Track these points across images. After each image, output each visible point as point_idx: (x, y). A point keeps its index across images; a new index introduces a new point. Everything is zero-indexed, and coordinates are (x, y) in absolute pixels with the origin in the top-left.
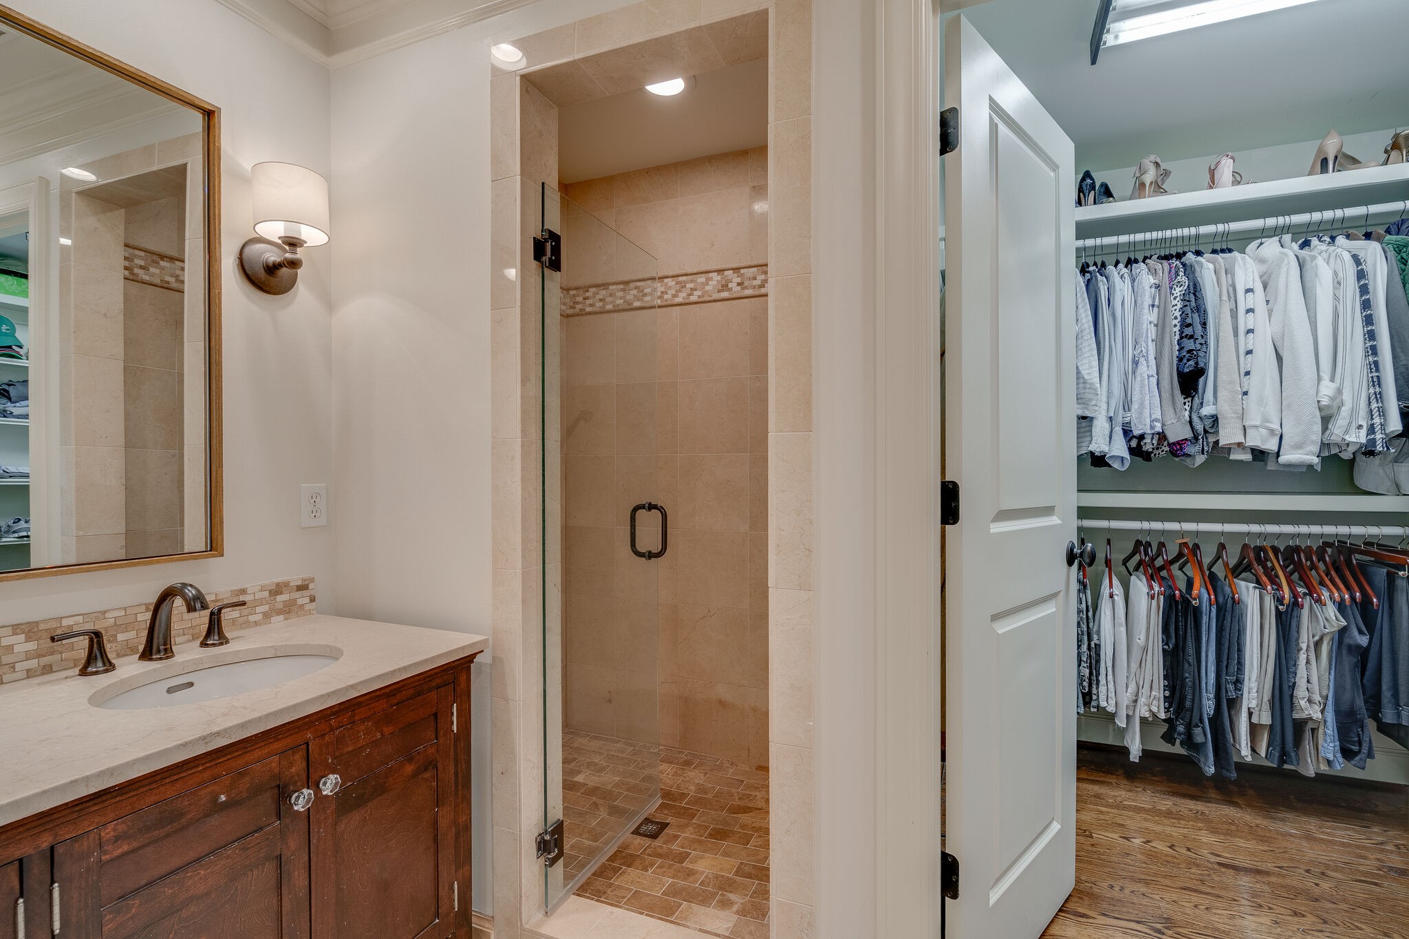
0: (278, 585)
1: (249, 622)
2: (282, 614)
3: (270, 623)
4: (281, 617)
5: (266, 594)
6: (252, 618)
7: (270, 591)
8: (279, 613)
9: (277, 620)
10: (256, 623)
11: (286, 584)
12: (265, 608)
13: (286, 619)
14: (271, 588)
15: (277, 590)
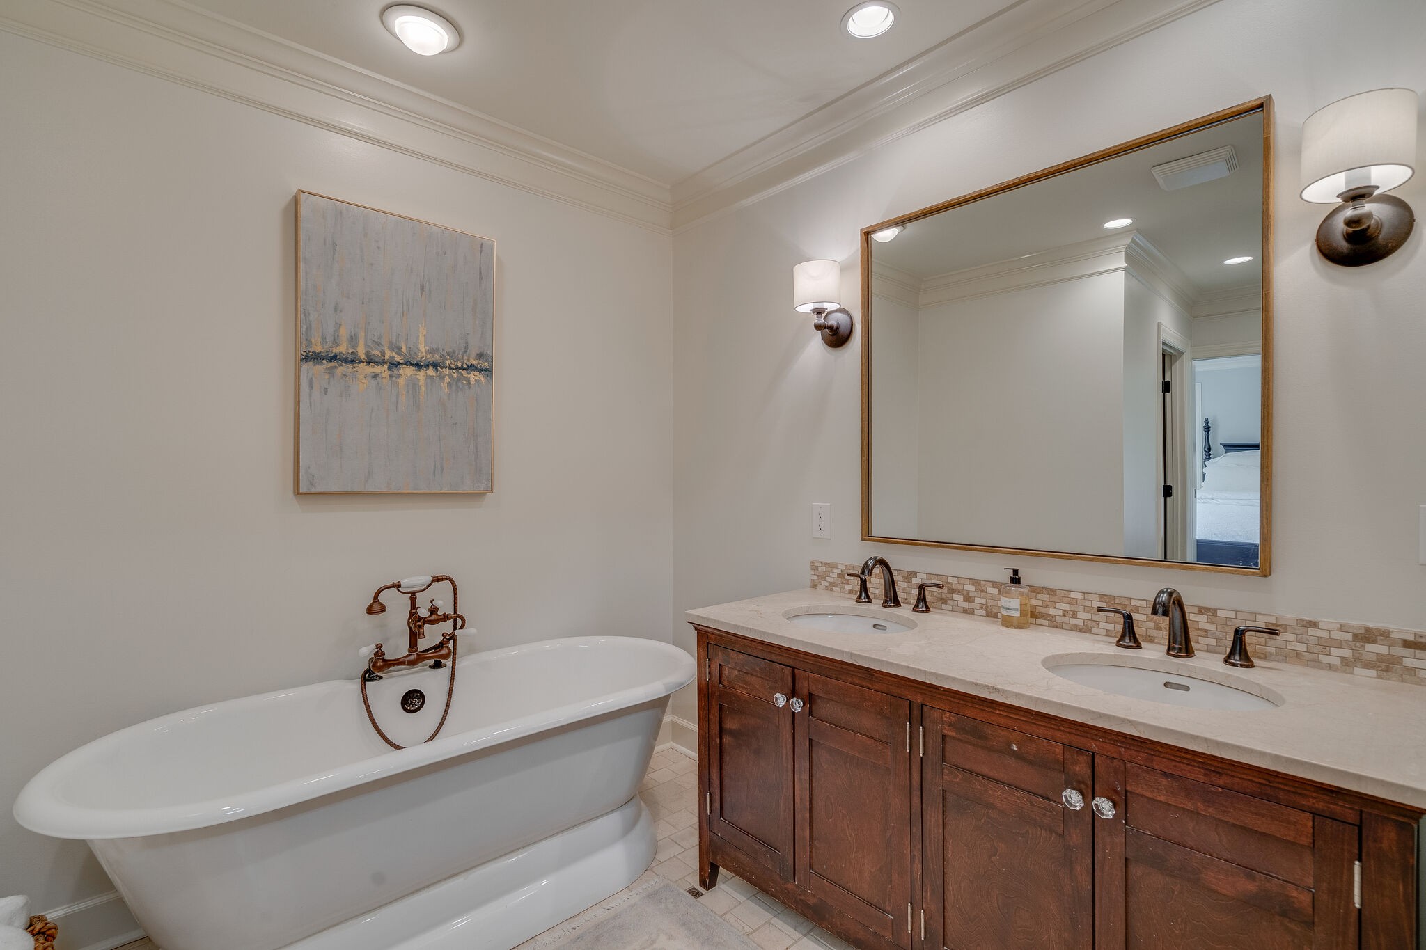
0: (1368, 630)
1: (1319, 661)
2: (1373, 668)
3: (1352, 673)
4: (1373, 673)
5: (1349, 637)
6: (1324, 658)
7: (1355, 636)
8: (1367, 665)
9: (1363, 675)
10: (1330, 667)
11: (1385, 634)
12: (1347, 653)
13: (1379, 677)
14: (1355, 631)
15: (1368, 636)
